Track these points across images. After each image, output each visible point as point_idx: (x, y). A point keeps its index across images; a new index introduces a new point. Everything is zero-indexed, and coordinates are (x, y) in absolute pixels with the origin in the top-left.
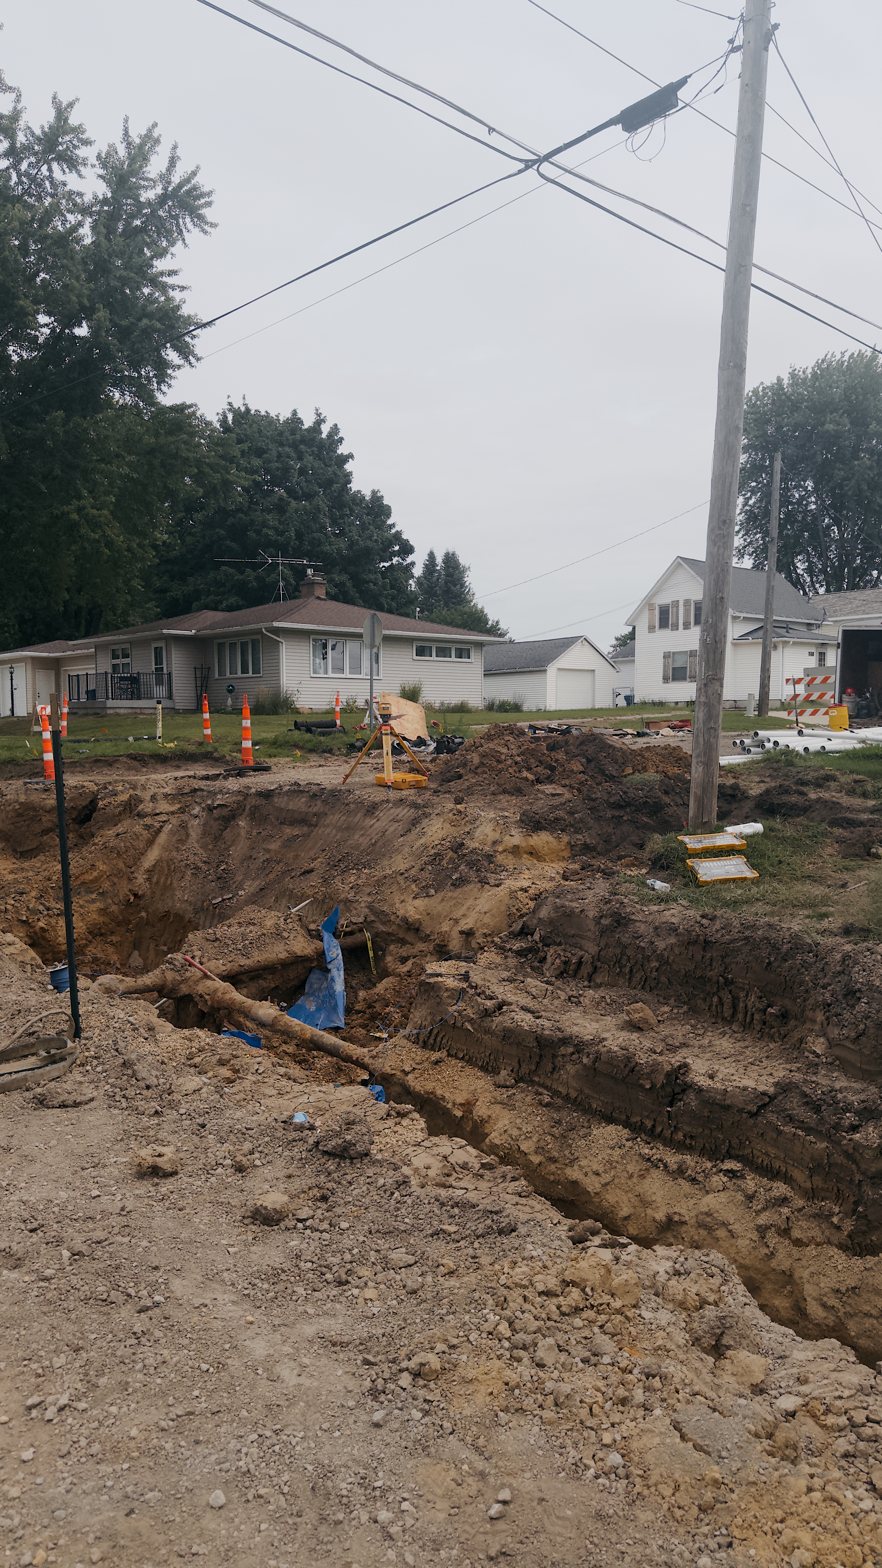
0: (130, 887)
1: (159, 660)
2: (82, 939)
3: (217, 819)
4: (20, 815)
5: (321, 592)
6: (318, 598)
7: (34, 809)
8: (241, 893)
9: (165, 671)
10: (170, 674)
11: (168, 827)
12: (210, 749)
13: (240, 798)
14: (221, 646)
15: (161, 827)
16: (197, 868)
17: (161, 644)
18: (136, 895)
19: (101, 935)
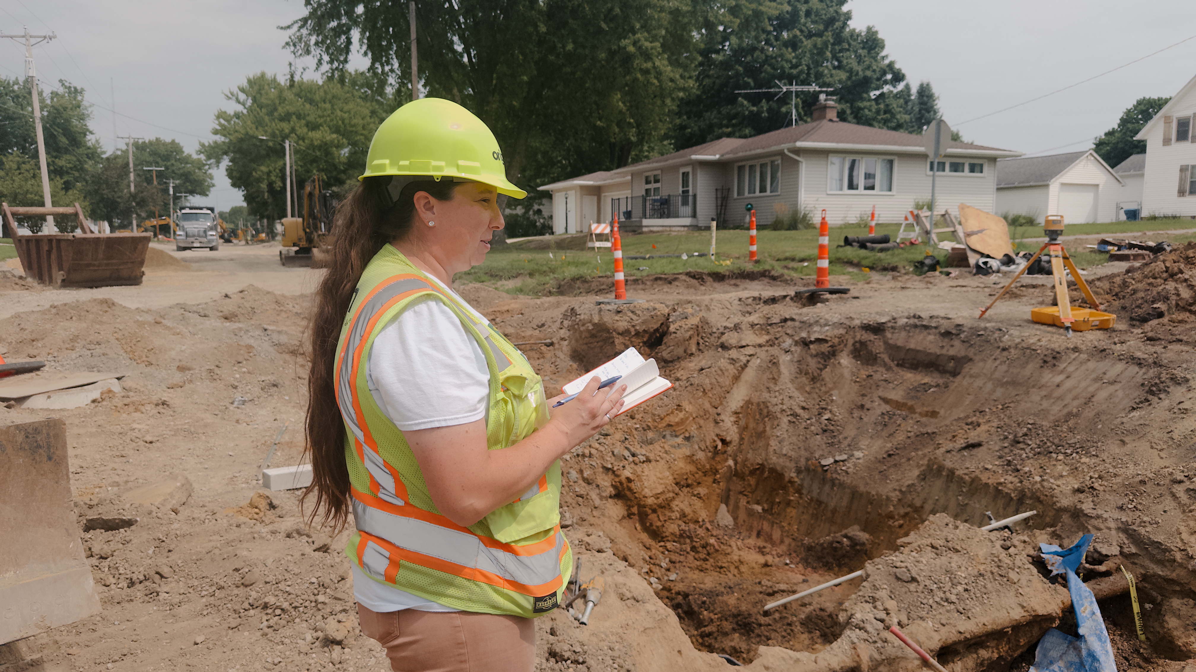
0: (717, 431)
1: (685, 183)
2: (669, 491)
3: (816, 356)
4: (593, 336)
5: (832, 114)
6: (831, 120)
7: (607, 330)
8: (858, 454)
9: (691, 193)
10: (695, 196)
11: (755, 362)
12: (767, 267)
13: (842, 331)
14: (741, 169)
15: (748, 361)
16: (795, 415)
17: (689, 169)
18: (723, 441)
19: (688, 486)
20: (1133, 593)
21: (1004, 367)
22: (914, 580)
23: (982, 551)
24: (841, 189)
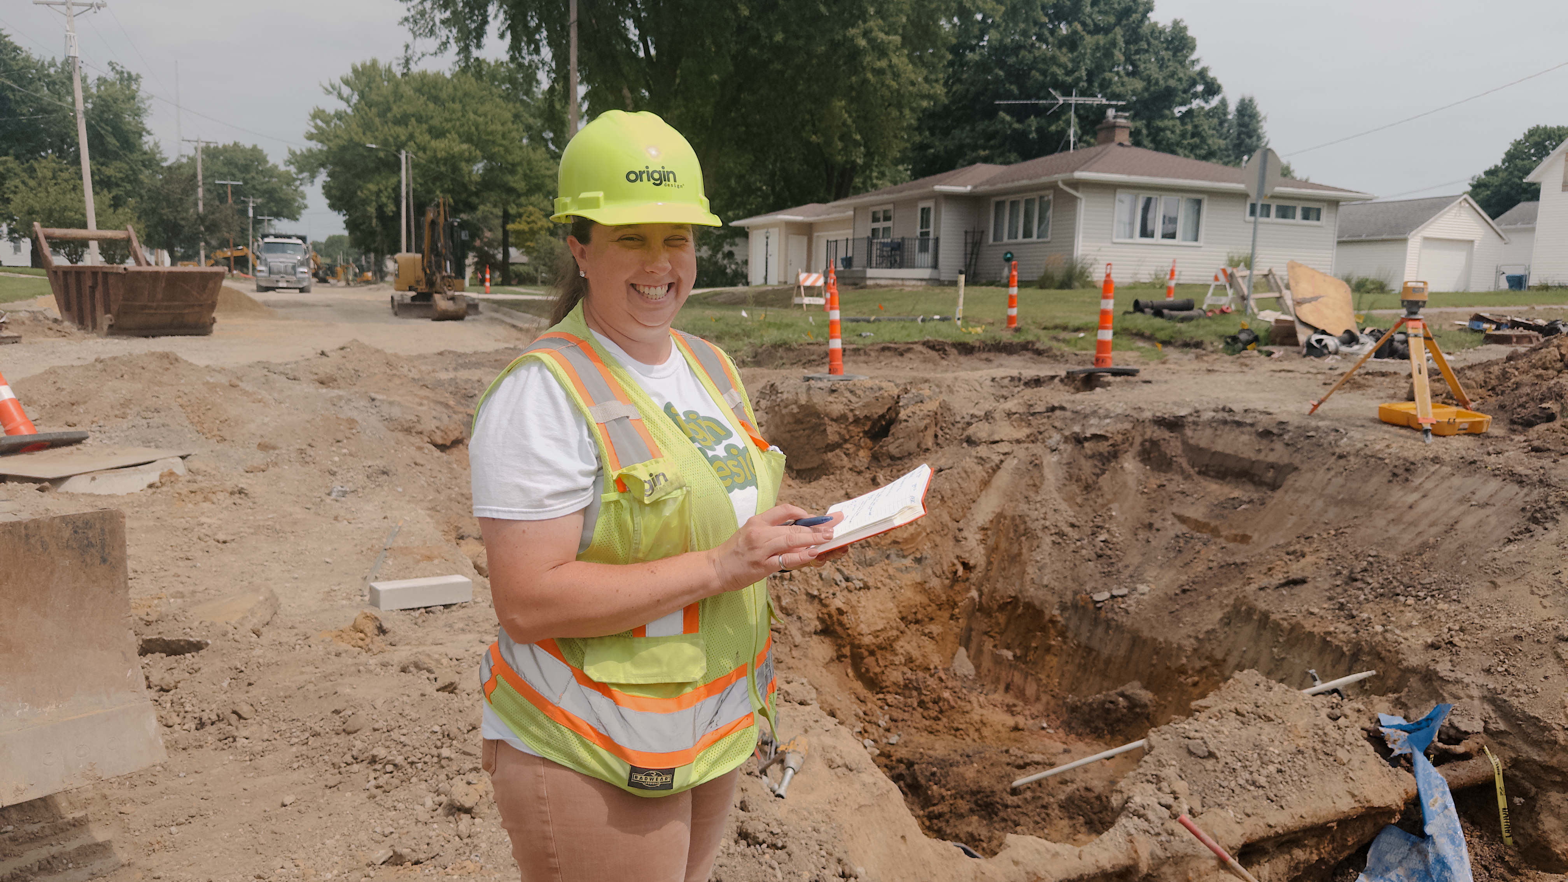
0: (958, 552)
1: (925, 222)
2: (892, 628)
3: (1092, 457)
4: (798, 422)
5: (1123, 136)
6: (1121, 144)
7: (817, 415)
8: (1142, 588)
9: (932, 236)
10: (937, 240)
11: (1011, 463)
12: (1030, 338)
13: (1128, 426)
14: (999, 205)
15: (1002, 461)
16: (1061, 534)
17: (930, 204)
18: (966, 565)
19: (917, 622)
20: (1499, 783)
21: (1340, 480)
22: (1211, 755)
23: (1302, 721)
24: (1131, 237)
